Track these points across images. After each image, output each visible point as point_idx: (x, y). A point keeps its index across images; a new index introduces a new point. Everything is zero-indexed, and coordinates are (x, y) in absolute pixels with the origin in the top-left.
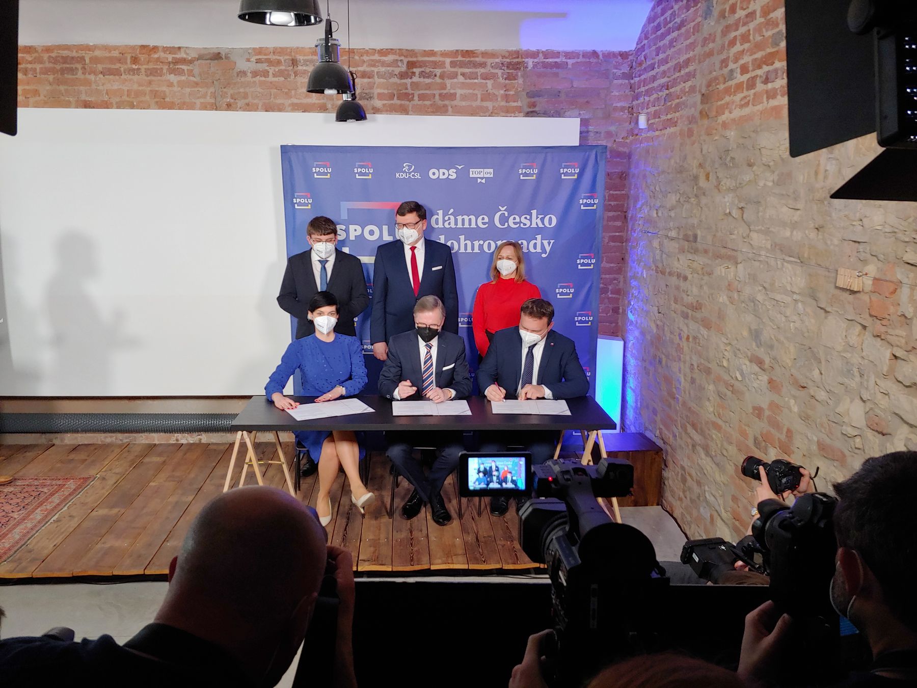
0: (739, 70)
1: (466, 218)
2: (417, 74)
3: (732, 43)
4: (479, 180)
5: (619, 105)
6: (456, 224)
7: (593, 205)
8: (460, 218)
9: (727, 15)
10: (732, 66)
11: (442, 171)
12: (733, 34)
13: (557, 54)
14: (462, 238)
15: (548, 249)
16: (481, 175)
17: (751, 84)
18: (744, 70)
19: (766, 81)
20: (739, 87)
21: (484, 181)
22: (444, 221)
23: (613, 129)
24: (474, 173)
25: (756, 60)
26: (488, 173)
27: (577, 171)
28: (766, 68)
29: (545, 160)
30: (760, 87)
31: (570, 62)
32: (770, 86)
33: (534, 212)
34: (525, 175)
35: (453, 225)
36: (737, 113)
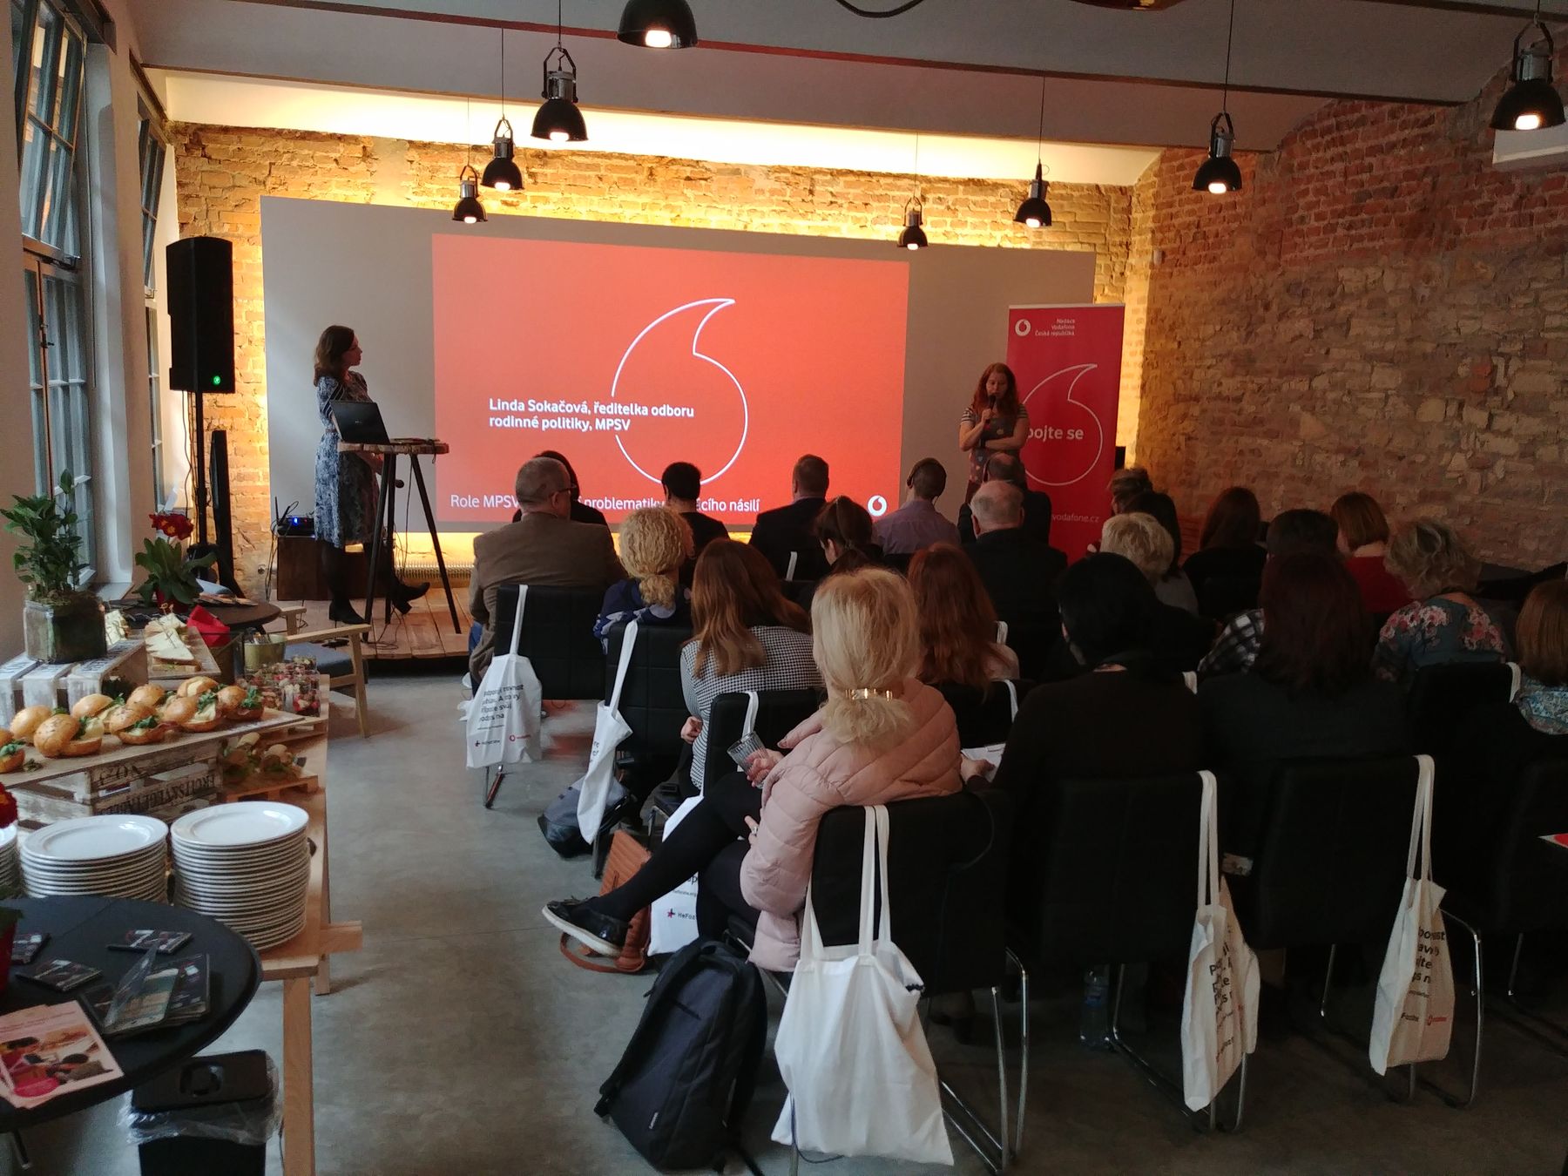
0: (1313, 217)
2: (931, 201)
3: (1306, 192)
9: (1295, 169)
10: (1301, 212)
12: (1303, 187)
13: (1065, 186)
17: (1331, 228)
18: (1319, 217)
19: (1350, 227)
20: (1317, 231)
25: (1336, 210)
28: (1348, 218)
30: (1340, 232)
31: (1076, 194)
32: (1353, 232)
36: (1311, 252)
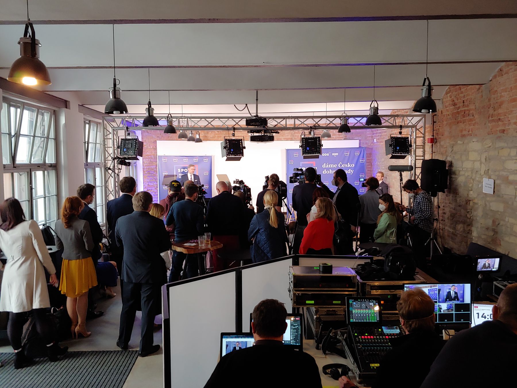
1: (331, 165)
4: (335, 156)
5: (369, 136)
6: (329, 167)
7: (363, 161)
8: (330, 165)
11: (325, 154)
14: (330, 170)
15: (352, 172)
16: (335, 155)
21: (336, 156)
22: (326, 166)
23: (367, 142)
24: (333, 154)
26: (337, 154)
27: (359, 153)
29: (351, 151)
33: (348, 163)
34: (346, 154)
35: (328, 167)
